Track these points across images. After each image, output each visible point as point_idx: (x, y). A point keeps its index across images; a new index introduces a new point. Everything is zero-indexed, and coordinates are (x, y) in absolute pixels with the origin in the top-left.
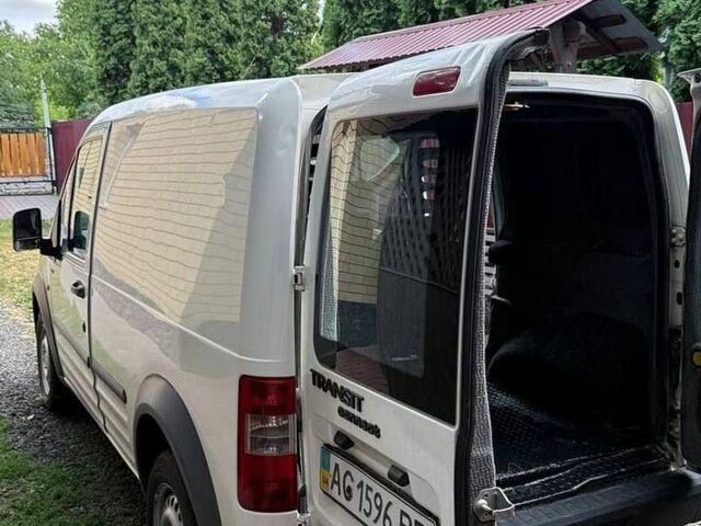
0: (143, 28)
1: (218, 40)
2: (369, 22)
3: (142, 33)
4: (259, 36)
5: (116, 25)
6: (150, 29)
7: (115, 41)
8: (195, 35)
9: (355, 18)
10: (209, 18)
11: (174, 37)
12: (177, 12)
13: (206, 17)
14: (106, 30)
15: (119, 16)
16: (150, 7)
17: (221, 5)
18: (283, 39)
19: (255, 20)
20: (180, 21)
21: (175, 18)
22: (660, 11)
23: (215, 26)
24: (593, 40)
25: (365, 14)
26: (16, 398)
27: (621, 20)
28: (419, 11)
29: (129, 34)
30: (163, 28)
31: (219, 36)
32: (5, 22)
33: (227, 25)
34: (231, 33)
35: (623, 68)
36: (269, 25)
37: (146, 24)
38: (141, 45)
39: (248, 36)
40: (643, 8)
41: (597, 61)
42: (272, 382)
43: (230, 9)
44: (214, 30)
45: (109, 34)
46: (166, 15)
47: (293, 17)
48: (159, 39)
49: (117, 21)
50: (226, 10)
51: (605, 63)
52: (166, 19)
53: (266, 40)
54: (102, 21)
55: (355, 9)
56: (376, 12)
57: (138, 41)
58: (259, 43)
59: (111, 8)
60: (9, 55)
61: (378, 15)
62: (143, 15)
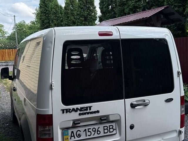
0: (52, 21)
1: (71, 23)
2: (109, 17)
3: (52, 22)
4: (81, 22)
5: (45, 20)
6: (54, 21)
7: (45, 24)
8: (65, 22)
9: (105, 16)
10: (69, 18)
11: (60, 23)
12: (61, 16)
13: (68, 17)
14: (43, 21)
15: (46, 18)
16: (54, 15)
17: (72, 14)
18: (87, 22)
19: (80, 18)
20: (62, 18)
21: (60, 18)
22: (186, 11)
23: (70, 20)
24: (166, 19)
25: (108, 15)
26: (5, 119)
27: (173, 14)
28: (122, 14)
29: (49, 23)
30: (57, 21)
31: (71, 22)
32: (24, 21)
33: (73, 19)
34: (74, 21)
35: (176, 27)
36: (83, 19)
37: (53, 20)
38: (52, 25)
39: (78, 22)
40: (182, 11)
41: (169, 26)
42: (47, 116)
43: (74, 15)
44: (70, 21)
45: (44, 23)
46: (58, 17)
47: (90, 17)
48: (56, 23)
49: (46, 19)
50: (73, 15)
51: (171, 26)
52: (58, 18)
53: (83, 23)
54: (42, 19)
55: (105, 14)
56: (111, 14)
57: (51, 24)
58: (81, 24)
59: (44, 16)
60: (24, 29)
61: (111, 15)
62: (52, 17)
